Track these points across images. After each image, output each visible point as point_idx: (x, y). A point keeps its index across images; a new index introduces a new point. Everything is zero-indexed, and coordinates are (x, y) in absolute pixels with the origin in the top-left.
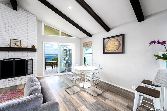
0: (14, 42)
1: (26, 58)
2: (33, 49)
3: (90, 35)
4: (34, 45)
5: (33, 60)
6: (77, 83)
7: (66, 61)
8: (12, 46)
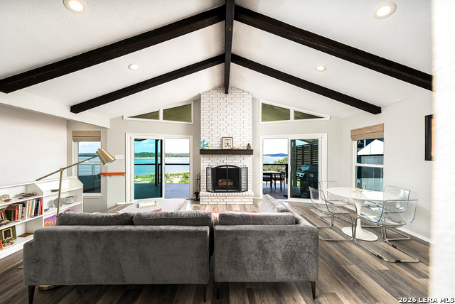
0: (226, 141)
1: (239, 165)
2: (248, 151)
3: (375, 110)
4: (249, 144)
5: (247, 168)
6: (335, 224)
7: (303, 174)
8: (224, 148)
